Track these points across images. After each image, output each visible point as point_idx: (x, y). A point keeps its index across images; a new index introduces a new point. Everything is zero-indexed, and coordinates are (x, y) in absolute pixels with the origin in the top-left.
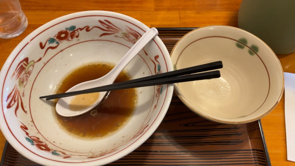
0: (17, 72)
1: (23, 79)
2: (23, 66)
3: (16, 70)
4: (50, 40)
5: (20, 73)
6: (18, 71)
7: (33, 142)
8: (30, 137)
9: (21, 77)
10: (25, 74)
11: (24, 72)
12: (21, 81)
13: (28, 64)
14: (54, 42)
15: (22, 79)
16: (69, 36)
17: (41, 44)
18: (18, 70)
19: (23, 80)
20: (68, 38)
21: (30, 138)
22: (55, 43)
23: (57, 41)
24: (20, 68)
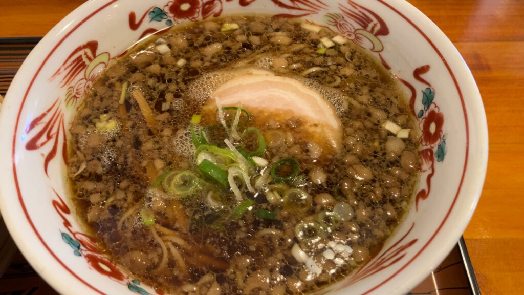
0: (65, 69)
1: (77, 90)
2: (82, 60)
3: (64, 64)
4: (153, 12)
5: (73, 73)
6: (68, 67)
7: (79, 248)
8: (74, 234)
9: (72, 84)
10: (84, 81)
11: (81, 75)
12: (71, 94)
13: (95, 57)
14: (162, 18)
15: (75, 91)
16: (198, 10)
17: (132, 17)
18: (71, 65)
19: (77, 93)
20: (196, 15)
21: (71, 236)
22: (164, 21)
23: (169, 18)
24: (74, 62)
